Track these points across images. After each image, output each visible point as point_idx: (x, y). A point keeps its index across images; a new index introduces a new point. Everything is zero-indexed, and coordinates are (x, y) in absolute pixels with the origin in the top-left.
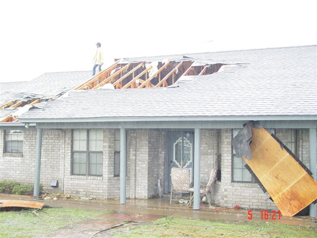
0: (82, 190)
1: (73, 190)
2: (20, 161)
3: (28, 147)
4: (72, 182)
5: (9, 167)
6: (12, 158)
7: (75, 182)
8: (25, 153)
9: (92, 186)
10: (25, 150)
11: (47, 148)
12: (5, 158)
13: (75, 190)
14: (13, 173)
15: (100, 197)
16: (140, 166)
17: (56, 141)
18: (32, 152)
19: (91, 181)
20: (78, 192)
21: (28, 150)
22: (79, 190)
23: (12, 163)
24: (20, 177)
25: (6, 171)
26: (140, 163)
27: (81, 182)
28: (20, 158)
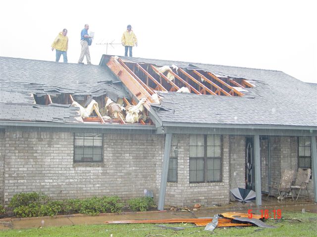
0: (203, 198)
1: (193, 198)
2: (101, 171)
3: (111, 155)
4: (192, 190)
5: (84, 180)
6: (88, 169)
7: (196, 190)
8: (108, 161)
9: (213, 192)
10: (108, 158)
11: (138, 155)
12: (77, 169)
13: (196, 198)
14: (90, 187)
15: (222, 202)
16: (238, 169)
17: (148, 147)
18: (118, 160)
19: (213, 187)
20: (198, 201)
21: (111, 158)
22: (200, 198)
23: (87, 175)
24: (100, 191)
25: (79, 186)
26: (238, 167)
27: (202, 190)
28: (100, 168)
